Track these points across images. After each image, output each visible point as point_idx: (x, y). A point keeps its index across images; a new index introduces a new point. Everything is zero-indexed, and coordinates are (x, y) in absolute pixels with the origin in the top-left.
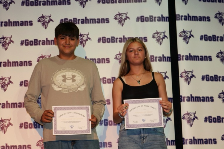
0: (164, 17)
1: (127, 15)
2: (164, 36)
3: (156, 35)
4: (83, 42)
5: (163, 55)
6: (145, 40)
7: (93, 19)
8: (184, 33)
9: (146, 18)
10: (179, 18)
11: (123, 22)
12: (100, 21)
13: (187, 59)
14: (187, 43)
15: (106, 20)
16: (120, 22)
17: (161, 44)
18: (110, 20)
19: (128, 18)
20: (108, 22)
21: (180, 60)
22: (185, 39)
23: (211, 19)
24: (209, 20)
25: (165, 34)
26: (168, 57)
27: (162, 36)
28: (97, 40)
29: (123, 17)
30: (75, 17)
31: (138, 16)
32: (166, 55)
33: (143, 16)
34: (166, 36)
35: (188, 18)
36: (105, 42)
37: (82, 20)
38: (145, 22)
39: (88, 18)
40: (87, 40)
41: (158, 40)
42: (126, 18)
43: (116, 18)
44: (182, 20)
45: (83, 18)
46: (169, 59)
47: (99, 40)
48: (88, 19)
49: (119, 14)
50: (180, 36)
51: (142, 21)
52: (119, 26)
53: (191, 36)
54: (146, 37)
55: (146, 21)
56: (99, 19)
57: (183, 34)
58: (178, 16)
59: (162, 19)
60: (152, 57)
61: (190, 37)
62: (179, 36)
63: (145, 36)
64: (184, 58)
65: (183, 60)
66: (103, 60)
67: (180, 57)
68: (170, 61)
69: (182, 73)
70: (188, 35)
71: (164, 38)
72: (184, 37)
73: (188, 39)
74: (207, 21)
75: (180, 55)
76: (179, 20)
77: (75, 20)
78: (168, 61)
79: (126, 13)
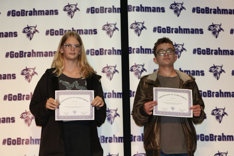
0: (115, 8)
1: (77, 7)
2: (115, 28)
3: (106, 27)
4: (30, 34)
5: (113, 48)
6: (95, 33)
7: (41, 11)
8: (136, 25)
9: (96, 9)
10: (131, 9)
11: (72, 13)
12: (49, 13)
13: (138, 52)
14: (139, 35)
15: (55, 12)
16: (69, 13)
17: (111, 37)
18: (59, 12)
19: (78, 9)
20: (57, 13)
21: (131, 53)
22: (136, 31)
23: (165, 9)
24: (164, 11)
25: (116, 26)
26: (118, 50)
27: (112, 28)
28: (45, 32)
29: (73, 9)
30: (23, 9)
31: (89, 7)
32: (116, 48)
33: (93, 8)
34: (117, 29)
35: (141, 9)
36: (53, 35)
37: (30, 11)
38: (95, 13)
39: (37, 9)
40: (34, 32)
41: (108, 33)
42: (75, 9)
43: (65, 10)
44: (134, 11)
45: (31, 10)
46: (119, 52)
47: (47, 33)
48: (36, 11)
49: (69, 6)
50: (132, 28)
51: (92, 13)
52: (69, 17)
53: (144, 27)
54: (96, 30)
55: (97, 12)
56: (47, 11)
57: (134, 26)
58: (130, 7)
59: (113, 10)
60: (102, 50)
61: (142, 29)
62: (130, 28)
63: (95, 28)
64: (135, 51)
65: (133, 53)
66: (51, 54)
67: (131, 50)
68: (120, 54)
69: (132, 67)
70: (140, 27)
71: (114, 30)
72: (136, 29)
73: (139, 32)
74: (161, 12)
75: (131, 48)
76: (131, 11)
77: (23, 12)
78: (118, 54)
79: (76, 4)
